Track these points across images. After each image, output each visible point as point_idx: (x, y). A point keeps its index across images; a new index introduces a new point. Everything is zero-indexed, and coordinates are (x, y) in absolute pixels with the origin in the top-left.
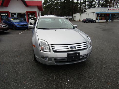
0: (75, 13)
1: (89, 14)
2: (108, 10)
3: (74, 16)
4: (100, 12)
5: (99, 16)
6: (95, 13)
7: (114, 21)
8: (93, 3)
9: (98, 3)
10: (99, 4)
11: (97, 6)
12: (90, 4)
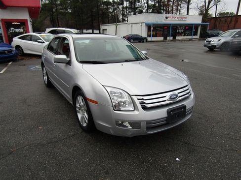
0: (104, 23)
1: (133, 25)
2: (167, 18)
3: (103, 30)
4: (153, 22)
5: (152, 29)
6: (144, 25)
7: (178, 38)
8: (138, 4)
9: (146, 5)
10: (149, 7)
11: (144, 11)
12: (131, 6)
